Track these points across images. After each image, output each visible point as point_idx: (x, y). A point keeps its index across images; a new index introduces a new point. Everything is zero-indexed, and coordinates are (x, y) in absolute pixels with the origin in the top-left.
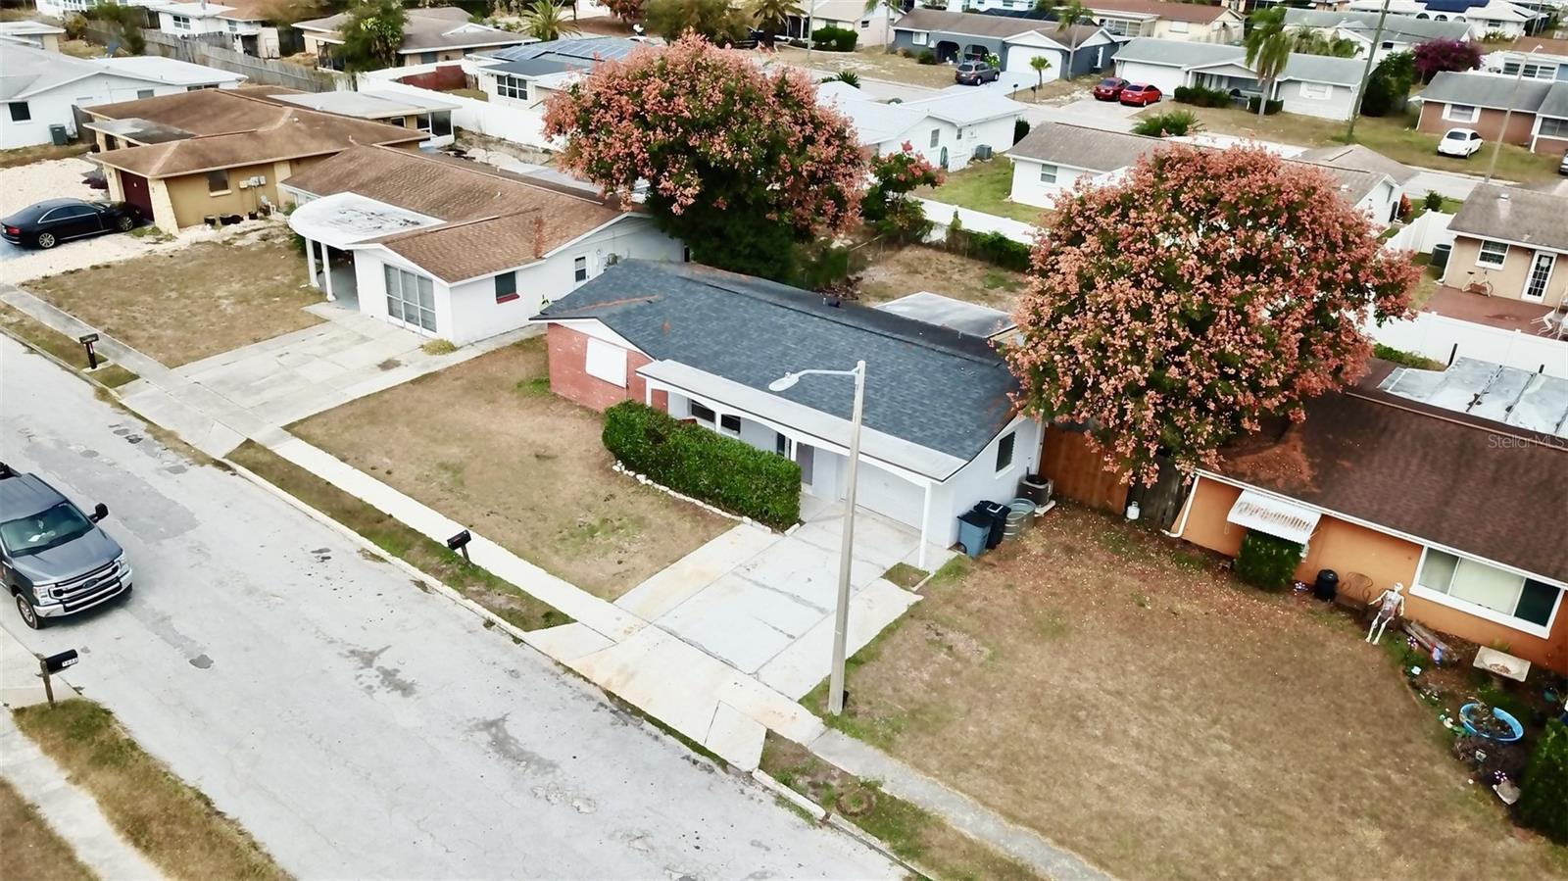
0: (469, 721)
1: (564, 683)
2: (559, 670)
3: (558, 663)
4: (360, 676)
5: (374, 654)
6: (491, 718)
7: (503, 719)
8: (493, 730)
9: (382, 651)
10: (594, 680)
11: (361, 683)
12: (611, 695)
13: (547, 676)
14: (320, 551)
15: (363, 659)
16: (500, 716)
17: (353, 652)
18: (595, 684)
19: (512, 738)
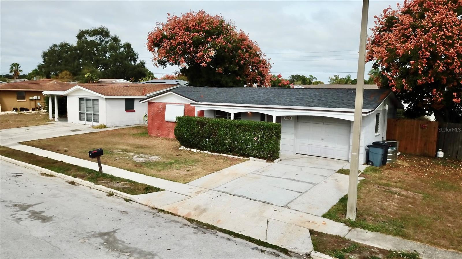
0: (88, 233)
1: (159, 216)
2: (155, 211)
3: (154, 208)
4: (15, 214)
5: (29, 206)
6: (104, 231)
7: (115, 232)
8: (106, 237)
9: (36, 204)
10: (179, 214)
11: (14, 217)
12: (191, 221)
13: (147, 214)
14: (17, 174)
15: (21, 208)
16: (113, 230)
17: (16, 205)
18: (180, 216)
19: (120, 240)
